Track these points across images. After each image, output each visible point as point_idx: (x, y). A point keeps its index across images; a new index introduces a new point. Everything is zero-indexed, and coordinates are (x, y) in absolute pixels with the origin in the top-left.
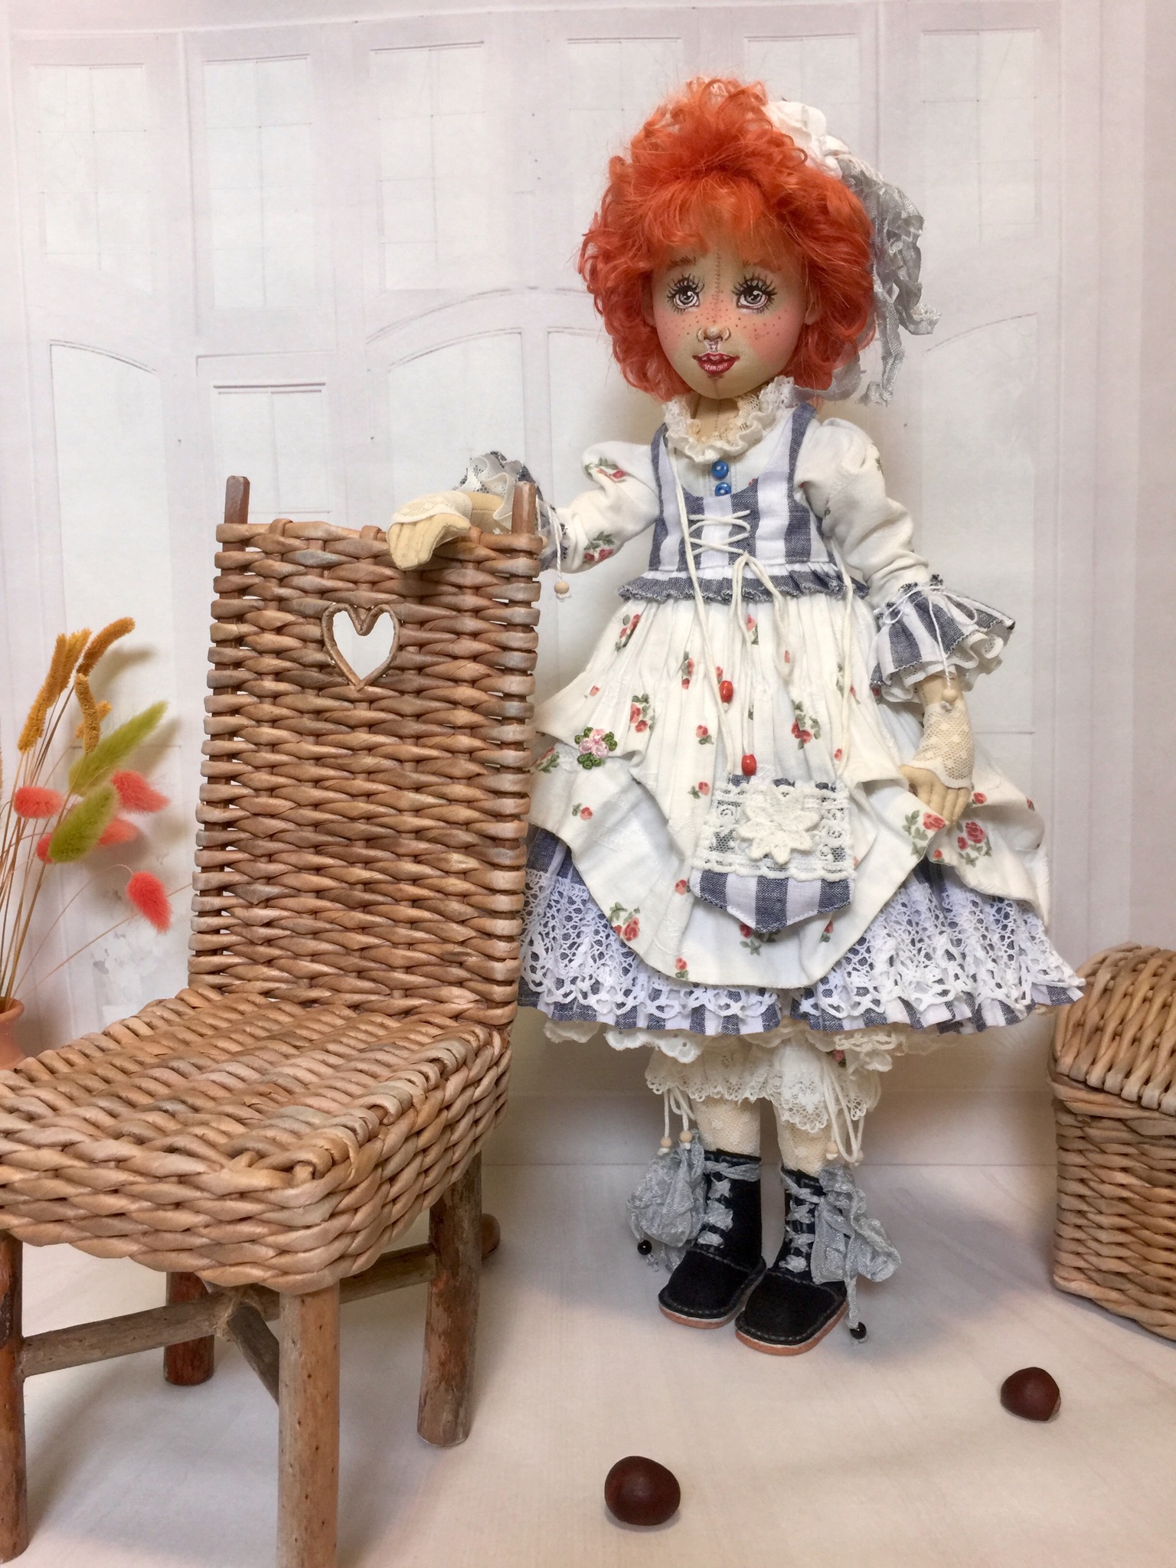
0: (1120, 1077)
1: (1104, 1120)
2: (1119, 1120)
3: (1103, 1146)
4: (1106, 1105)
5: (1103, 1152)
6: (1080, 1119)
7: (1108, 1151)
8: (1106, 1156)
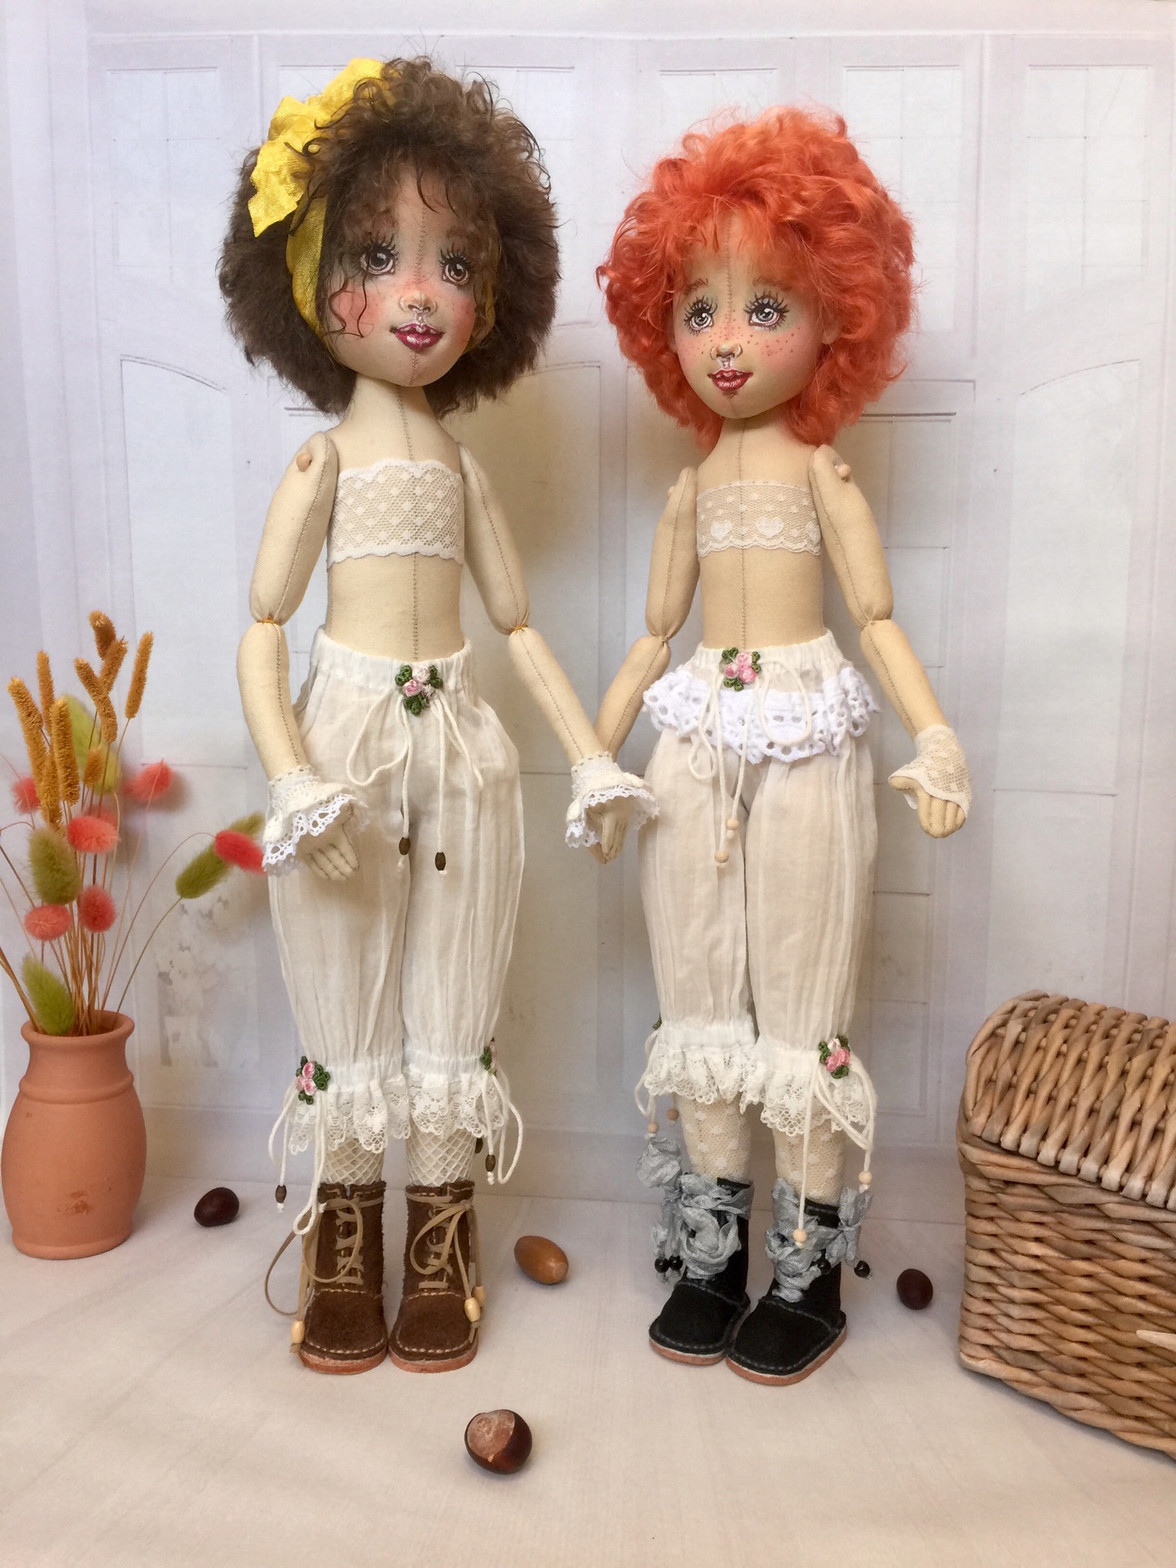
0: (1035, 1140)
1: (1019, 1186)
2: (1035, 1186)
3: (1017, 1214)
4: (1019, 1169)
5: (1018, 1220)
6: (993, 1183)
7: (1023, 1219)
8: (1020, 1224)
